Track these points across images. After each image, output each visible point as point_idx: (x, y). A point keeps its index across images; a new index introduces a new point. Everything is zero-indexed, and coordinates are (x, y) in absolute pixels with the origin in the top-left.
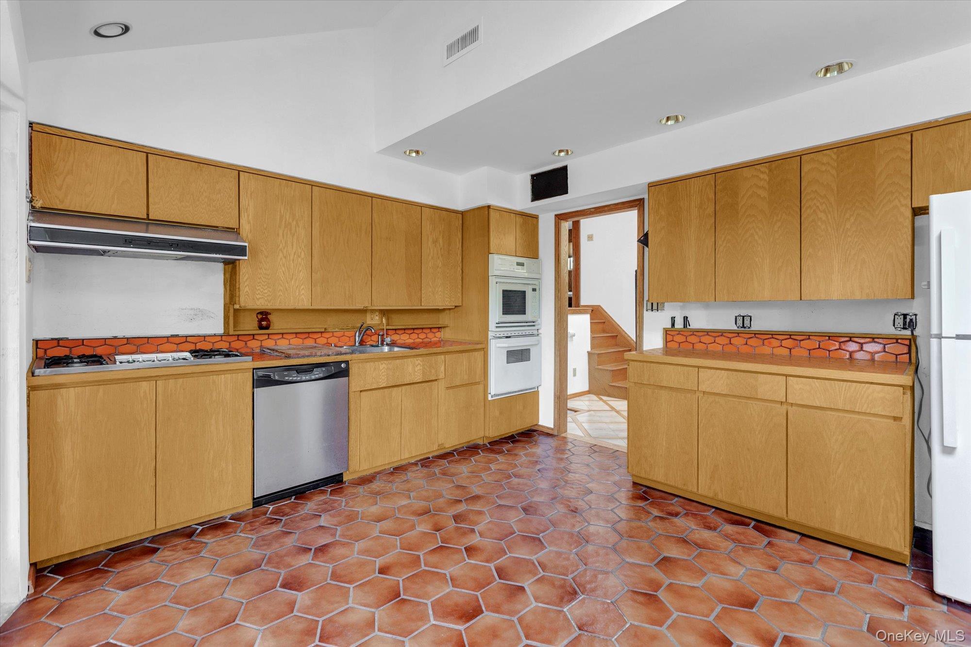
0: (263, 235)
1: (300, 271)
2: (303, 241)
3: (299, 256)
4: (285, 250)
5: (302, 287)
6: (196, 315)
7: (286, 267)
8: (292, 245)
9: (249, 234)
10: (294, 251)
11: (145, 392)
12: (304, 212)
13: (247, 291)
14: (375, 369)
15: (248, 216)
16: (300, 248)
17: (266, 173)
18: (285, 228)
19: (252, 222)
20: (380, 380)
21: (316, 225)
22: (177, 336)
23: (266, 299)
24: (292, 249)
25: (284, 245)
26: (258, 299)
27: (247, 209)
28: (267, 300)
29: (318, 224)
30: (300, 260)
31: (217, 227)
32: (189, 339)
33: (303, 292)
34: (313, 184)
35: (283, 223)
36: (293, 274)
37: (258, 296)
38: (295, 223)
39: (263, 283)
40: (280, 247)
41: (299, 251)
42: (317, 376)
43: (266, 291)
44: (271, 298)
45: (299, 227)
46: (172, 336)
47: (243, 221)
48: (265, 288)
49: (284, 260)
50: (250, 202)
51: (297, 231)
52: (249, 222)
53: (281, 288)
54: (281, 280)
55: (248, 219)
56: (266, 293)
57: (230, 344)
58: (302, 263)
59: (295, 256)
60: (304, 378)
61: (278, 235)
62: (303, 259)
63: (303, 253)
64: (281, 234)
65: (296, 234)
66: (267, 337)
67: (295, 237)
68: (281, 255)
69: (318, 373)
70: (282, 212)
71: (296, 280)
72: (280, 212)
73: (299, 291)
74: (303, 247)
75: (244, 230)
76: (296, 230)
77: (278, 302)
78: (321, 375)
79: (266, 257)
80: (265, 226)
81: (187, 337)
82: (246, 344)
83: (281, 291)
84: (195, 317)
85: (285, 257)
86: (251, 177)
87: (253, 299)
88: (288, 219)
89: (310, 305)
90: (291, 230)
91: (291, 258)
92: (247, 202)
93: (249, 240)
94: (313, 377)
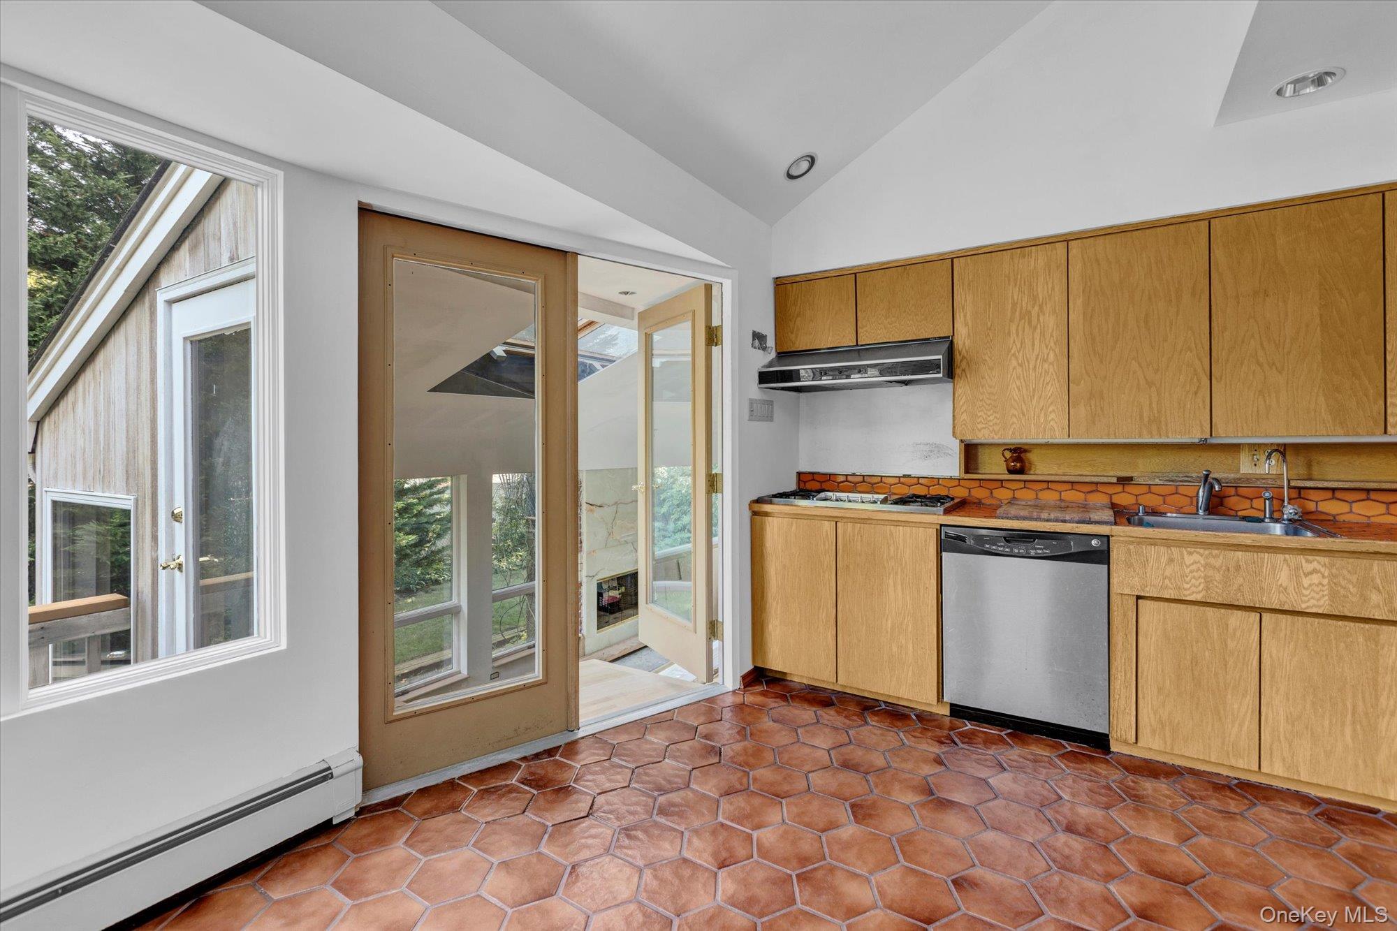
0: (986, 337)
1: (1048, 383)
2: (1052, 336)
3: (1045, 361)
4: (1021, 354)
5: (1051, 409)
6: (931, 451)
7: (1022, 380)
8: (1033, 345)
9: (966, 341)
10: (1036, 352)
11: (827, 532)
12: (1053, 289)
13: (964, 420)
14: (1171, 561)
15: (965, 316)
16: (1047, 347)
17: (989, 248)
18: (1020, 320)
19: (970, 324)
20: (1186, 586)
21: (1077, 304)
22: (909, 476)
23: (991, 429)
24: (1033, 352)
25: (1019, 346)
26: (980, 430)
27: (963, 308)
28: (993, 430)
29: (1080, 301)
30: (1046, 366)
31: (928, 339)
32: (921, 481)
33: (1053, 416)
34: (1067, 240)
35: (1017, 313)
36: (1034, 390)
37: (980, 426)
38: (1036, 308)
39: (987, 406)
40: (1013, 351)
41: (1045, 351)
42: (1039, 552)
43: (991, 418)
44: (998, 428)
45: (1044, 314)
46: (904, 476)
47: (959, 325)
48: (989, 414)
49: (1019, 370)
50: (967, 296)
51: (1042, 321)
52: (967, 325)
53: (1016, 413)
54: (1014, 400)
55: (965, 321)
56: (990, 421)
57: (970, 491)
58: (1051, 370)
59: (1039, 361)
60: (1016, 551)
61: (1009, 333)
62: (1052, 364)
63: (1052, 355)
64: (1013, 330)
65: (1039, 326)
66: (1023, 486)
67: (1038, 331)
68: (1014, 363)
69: (1039, 547)
70: (1016, 298)
71: (1040, 398)
72: (1013, 297)
73: (1046, 415)
74: (1052, 344)
75: (959, 336)
76: (1038, 320)
77: (1010, 433)
78: (1048, 552)
79: (991, 369)
80: (989, 324)
81: (919, 478)
82: (992, 493)
83: (1015, 416)
84: (930, 454)
85: (1021, 365)
86: (969, 261)
87: (973, 430)
88: (1024, 305)
89: (1066, 436)
90: (1030, 322)
91: (1031, 367)
92: (963, 297)
93: (967, 348)
94: (1032, 553)
